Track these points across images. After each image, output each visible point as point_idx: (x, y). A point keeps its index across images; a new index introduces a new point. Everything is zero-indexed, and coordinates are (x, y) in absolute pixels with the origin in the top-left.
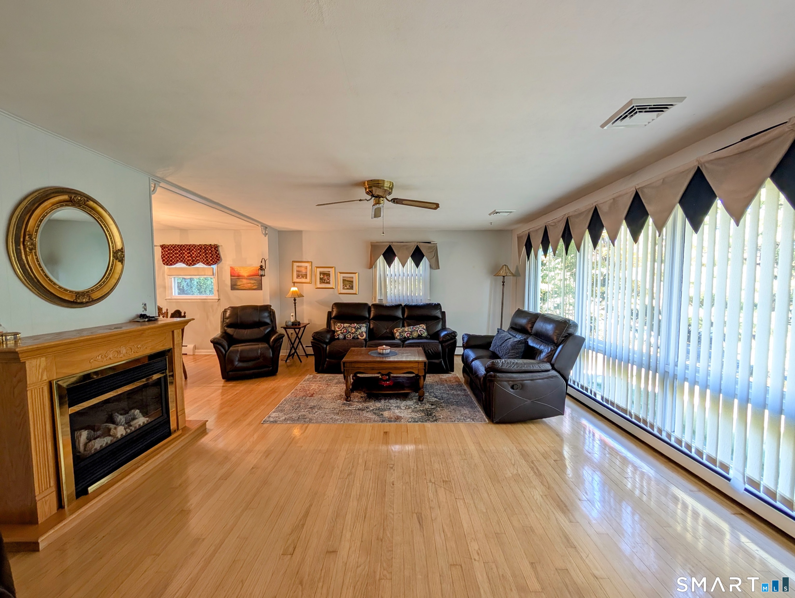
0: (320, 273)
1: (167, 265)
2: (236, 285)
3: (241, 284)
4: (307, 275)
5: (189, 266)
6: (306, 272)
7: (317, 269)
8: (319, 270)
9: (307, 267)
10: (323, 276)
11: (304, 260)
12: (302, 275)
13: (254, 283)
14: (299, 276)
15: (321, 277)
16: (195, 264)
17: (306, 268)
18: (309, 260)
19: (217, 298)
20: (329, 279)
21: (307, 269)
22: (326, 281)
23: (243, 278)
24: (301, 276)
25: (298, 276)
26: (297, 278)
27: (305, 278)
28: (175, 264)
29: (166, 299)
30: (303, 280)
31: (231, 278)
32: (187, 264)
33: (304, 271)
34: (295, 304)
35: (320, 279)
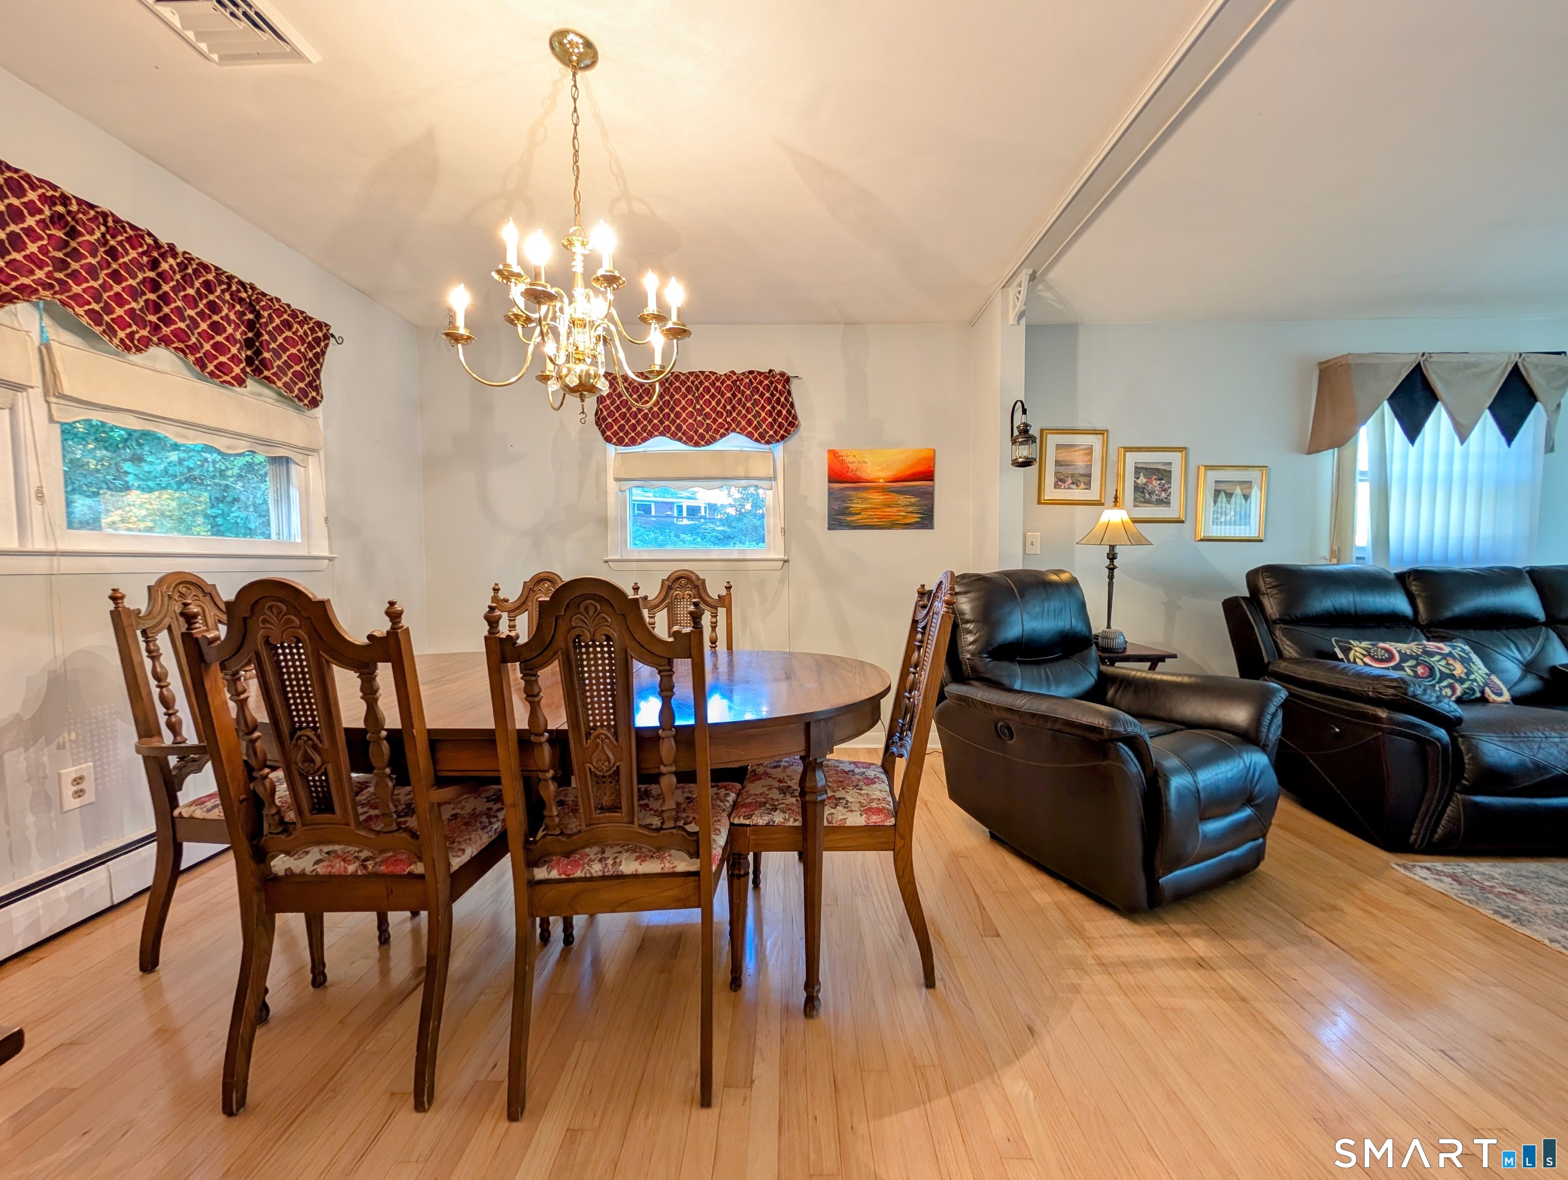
0: (1138, 470)
1: (620, 442)
2: (845, 511)
3: (865, 509)
4: (1089, 476)
5: (697, 444)
6: (1090, 466)
7: (1128, 454)
8: (1132, 459)
9: (1091, 448)
10: (1144, 481)
11: (1082, 425)
12: (1072, 476)
13: (912, 505)
14: (1063, 481)
15: (1139, 481)
16: (713, 440)
17: (1090, 450)
18: (1099, 426)
19: (782, 556)
20: (1165, 490)
21: (1091, 454)
22: (1154, 498)
23: (866, 489)
24: (1070, 481)
25: (1060, 481)
26: (1056, 486)
27: (1082, 486)
28: (644, 440)
29: (606, 562)
30: (1078, 494)
31: (830, 489)
32: (689, 440)
33: (1079, 461)
34: (1111, 569)
35: (1137, 488)
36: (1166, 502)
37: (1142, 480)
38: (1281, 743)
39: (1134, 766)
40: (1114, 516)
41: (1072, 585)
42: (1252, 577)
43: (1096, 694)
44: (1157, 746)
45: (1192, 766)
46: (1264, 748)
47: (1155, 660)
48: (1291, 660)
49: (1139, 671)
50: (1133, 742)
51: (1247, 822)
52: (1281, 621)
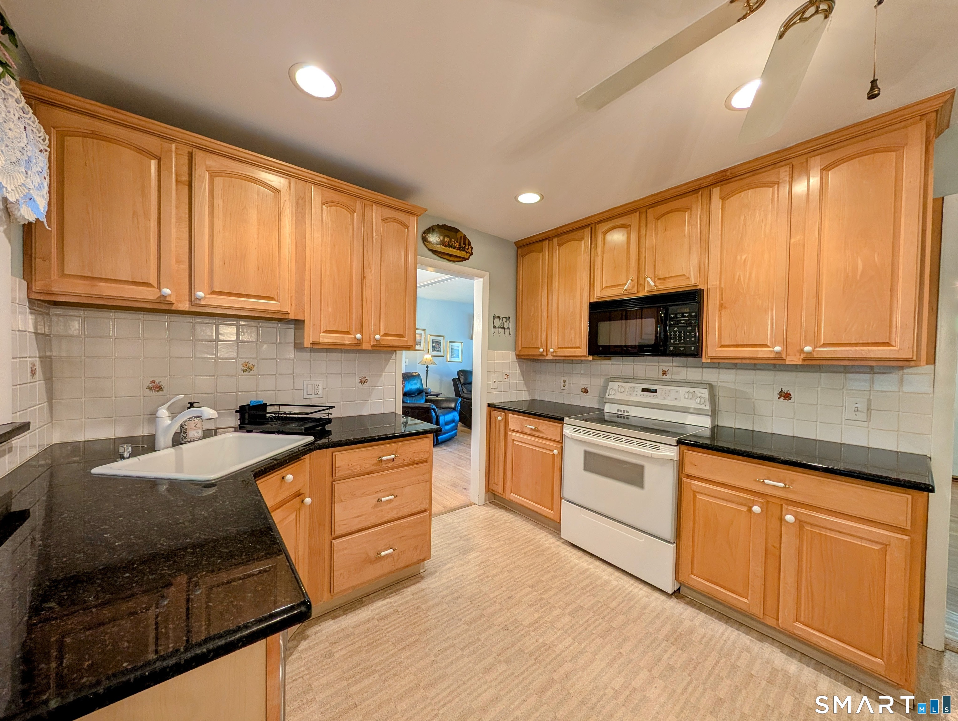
0: (433, 342)
4: (421, 342)
6: (421, 340)
8: (432, 338)
9: (421, 334)
11: (419, 327)
20: (439, 348)
21: (421, 336)
22: (437, 350)
27: (419, 345)
30: (418, 347)
33: (418, 338)
34: (427, 371)
35: (433, 347)
36: (439, 351)
37: (434, 344)
38: (460, 410)
39: (434, 415)
40: (428, 357)
41: (419, 376)
42: (458, 372)
43: (427, 401)
44: (438, 412)
45: (444, 415)
46: (457, 411)
47: (437, 395)
48: (466, 393)
49: (434, 398)
50: (434, 409)
51: (453, 427)
52: (464, 384)
